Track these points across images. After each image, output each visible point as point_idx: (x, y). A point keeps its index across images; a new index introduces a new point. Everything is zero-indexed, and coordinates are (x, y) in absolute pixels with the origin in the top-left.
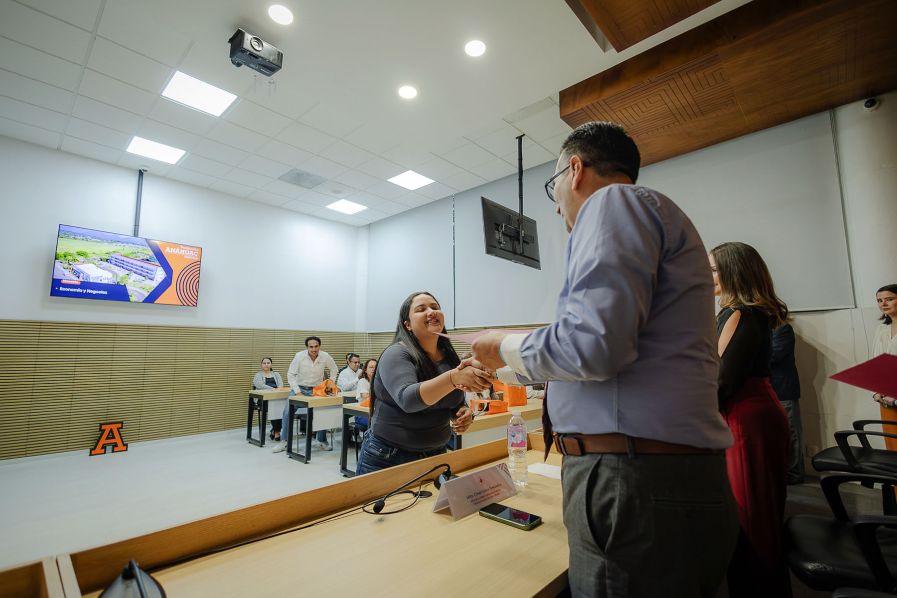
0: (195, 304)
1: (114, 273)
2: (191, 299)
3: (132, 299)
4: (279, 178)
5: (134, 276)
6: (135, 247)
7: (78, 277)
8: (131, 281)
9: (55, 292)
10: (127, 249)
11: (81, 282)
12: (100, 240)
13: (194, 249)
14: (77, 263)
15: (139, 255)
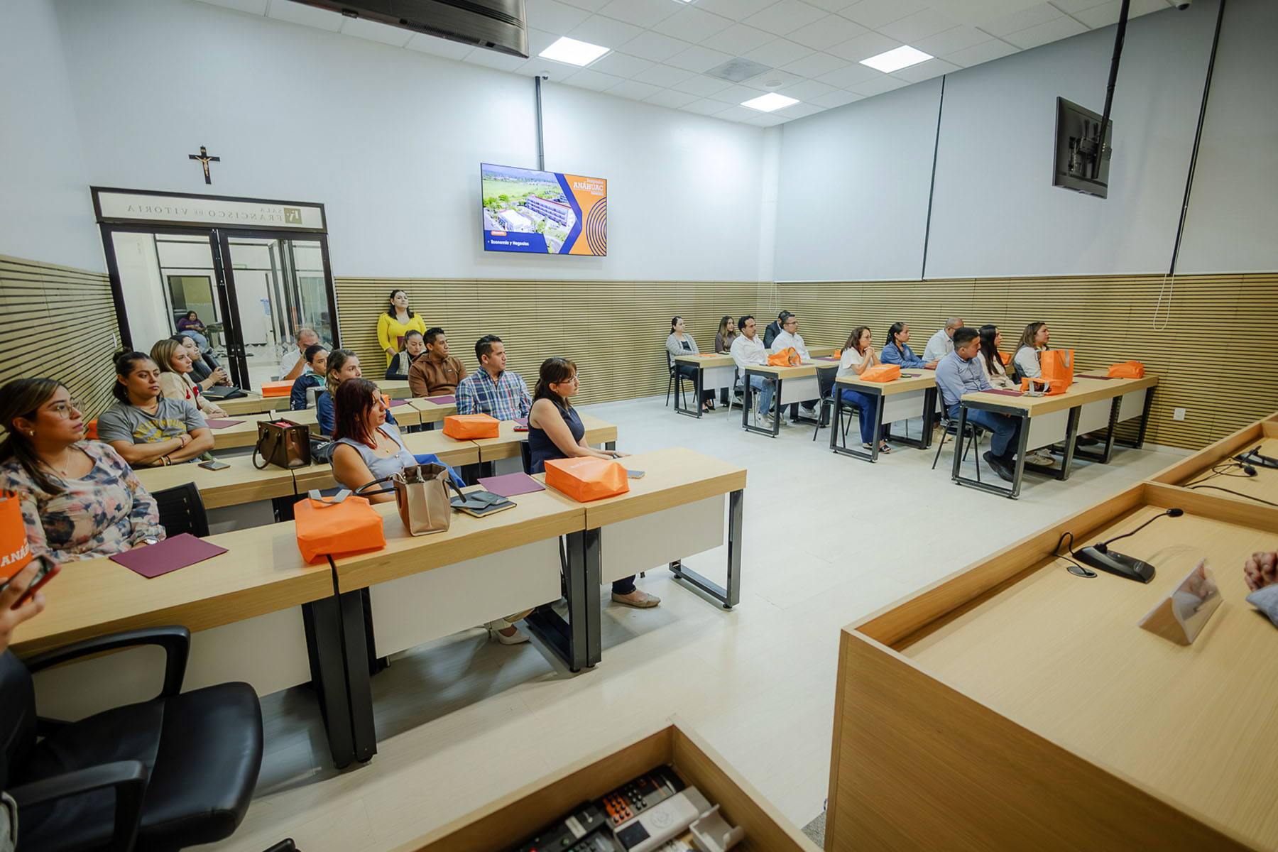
0: (604, 253)
1: (532, 219)
2: (600, 248)
3: (551, 250)
4: (707, 73)
5: (550, 223)
6: (546, 185)
7: (504, 227)
8: (547, 228)
9: (488, 247)
10: (538, 189)
11: (507, 232)
12: (516, 180)
13: (599, 182)
14: (501, 210)
15: (551, 195)
